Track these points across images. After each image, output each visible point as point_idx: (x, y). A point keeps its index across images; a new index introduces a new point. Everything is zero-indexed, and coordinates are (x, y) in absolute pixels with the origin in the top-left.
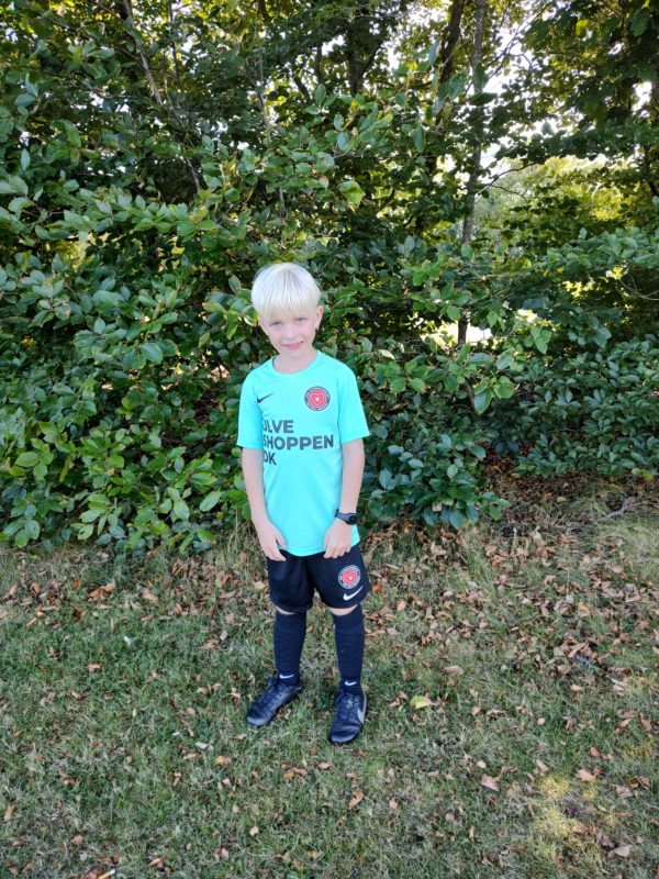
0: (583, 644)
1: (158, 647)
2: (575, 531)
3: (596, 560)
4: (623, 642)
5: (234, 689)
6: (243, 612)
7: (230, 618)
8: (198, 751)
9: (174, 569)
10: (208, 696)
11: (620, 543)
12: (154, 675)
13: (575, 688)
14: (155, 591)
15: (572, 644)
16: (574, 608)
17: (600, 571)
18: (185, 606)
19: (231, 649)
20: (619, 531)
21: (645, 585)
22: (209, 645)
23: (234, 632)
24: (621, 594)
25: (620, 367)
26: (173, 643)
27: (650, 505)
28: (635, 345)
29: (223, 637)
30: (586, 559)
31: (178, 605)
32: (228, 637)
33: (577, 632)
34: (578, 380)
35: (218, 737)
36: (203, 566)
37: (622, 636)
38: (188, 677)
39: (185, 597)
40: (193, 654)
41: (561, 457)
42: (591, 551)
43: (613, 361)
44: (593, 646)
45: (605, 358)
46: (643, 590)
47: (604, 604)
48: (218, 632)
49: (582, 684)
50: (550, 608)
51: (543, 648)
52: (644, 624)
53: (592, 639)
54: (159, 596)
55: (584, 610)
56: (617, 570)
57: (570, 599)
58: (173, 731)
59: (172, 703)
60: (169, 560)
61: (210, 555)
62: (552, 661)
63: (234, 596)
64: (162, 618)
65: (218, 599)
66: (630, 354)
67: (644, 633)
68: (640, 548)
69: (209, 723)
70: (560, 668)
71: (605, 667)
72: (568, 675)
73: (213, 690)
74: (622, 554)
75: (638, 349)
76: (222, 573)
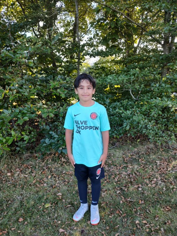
11: (112, 155)
20: (112, 152)
21: (116, 166)
24: (110, 169)
25: (112, 109)
27: (122, 144)
37: (107, 180)
45: (109, 107)
52: (113, 176)
56: (110, 162)
66: (115, 106)
68: (117, 156)
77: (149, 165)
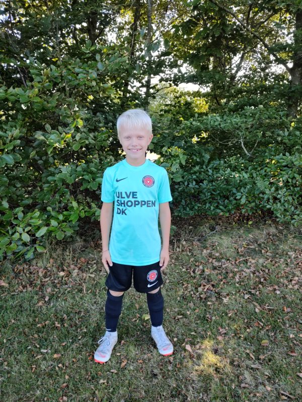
0: (209, 285)
1: (12, 307)
2: (199, 240)
3: (209, 251)
4: (224, 283)
5: (56, 323)
6: (55, 286)
7: (49, 290)
8: (42, 353)
9: (16, 270)
10: (43, 327)
11: (217, 244)
12: (13, 321)
13: (209, 303)
14: (7, 281)
15: (204, 286)
16: (203, 271)
17: (210, 255)
18: (24, 287)
19: (52, 304)
20: (216, 239)
21: (229, 260)
22: (40, 304)
23: (52, 296)
24: (220, 264)
25: (213, 171)
26: (20, 305)
27: (226, 228)
28: (218, 162)
29: (47, 299)
30: (205, 251)
31: (21, 287)
32: (49, 299)
33: (206, 281)
34: (197, 177)
35: (52, 346)
36: (31, 267)
37: (224, 280)
38: (31, 320)
39: (24, 283)
40: (32, 309)
41: (191, 209)
42: (206, 248)
43: (210, 169)
44: (213, 286)
45: (207, 167)
46: (228, 262)
47: (215, 268)
48: (44, 297)
49: (211, 301)
50: (194, 272)
51: (194, 289)
52: (231, 275)
53: (212, 283)
54: (9, 283)
55: (207, 272)
56: (217, 254)
57: (201, 267)
58: (28, 347)
59: (25, 333)
60: (12, 266)
61: (34, 262)
62: (198, 294)
63: (50, 280)
64: (12, 294)
65: (41, 281)
66: (216, 166)
67: (232, 278)
68: (225, 245)
69: (46, 340)
70: (201, 296)
71: (219, 294)
72: (205, 299)
73: (46, 325)
74: (218, 248)
75: (219, 164)
76: (41, 270)
77: (280, 258)
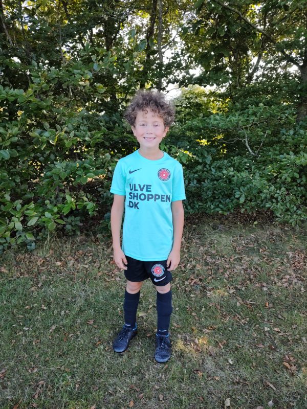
0: (197, 280)
3: (206, 248)
4: (213, 278)
5: (43, 306)
6: (50, 275)
7: (44, 277)
8: (24, 331)
9: (17, 258)
11: (216, 242)
12: (5, 302)
13: (192, 295)
14: (7, 268)
15: (193, 280)
16: (194, 266)
18: (21, 274)
20: (215, 237)
22: (33, 289)
23: (45, 283)
24: (214, 260)
25: (216, 170)
26: (15, 289)
27: (229, 228)
32: (42, 285)
33: (195, 275)
34: (199, 176)
37: (212, 275)
38: (21, 302)
39: (22, 270)
40: (24, 293)
41: (192, 208)
43: (213, 168)
44: (201, 280)
45: (210, 167)
46: (223, 259)
47: (207, 264)
48: (38, 283)
50: (185, 267)
51: (181, 282)
52: (221, 271)
53: (201, 277)
54: (9, 270)
55: (199, 267)
57: (193, 263)
58: (13, 324)
60: (15, 255)
62: (184, 286)
63: (46, 269)
64: (10, 279)
65: (38, 270)
66: (220, 165)
67: (221, 274)
68: (223, 243)
69: (30, 320)
70: (186, 289)
71: (205, 288)
73: (33, 307)
74: (216, 246)
75: (223, 163)
77: (277, 258)
